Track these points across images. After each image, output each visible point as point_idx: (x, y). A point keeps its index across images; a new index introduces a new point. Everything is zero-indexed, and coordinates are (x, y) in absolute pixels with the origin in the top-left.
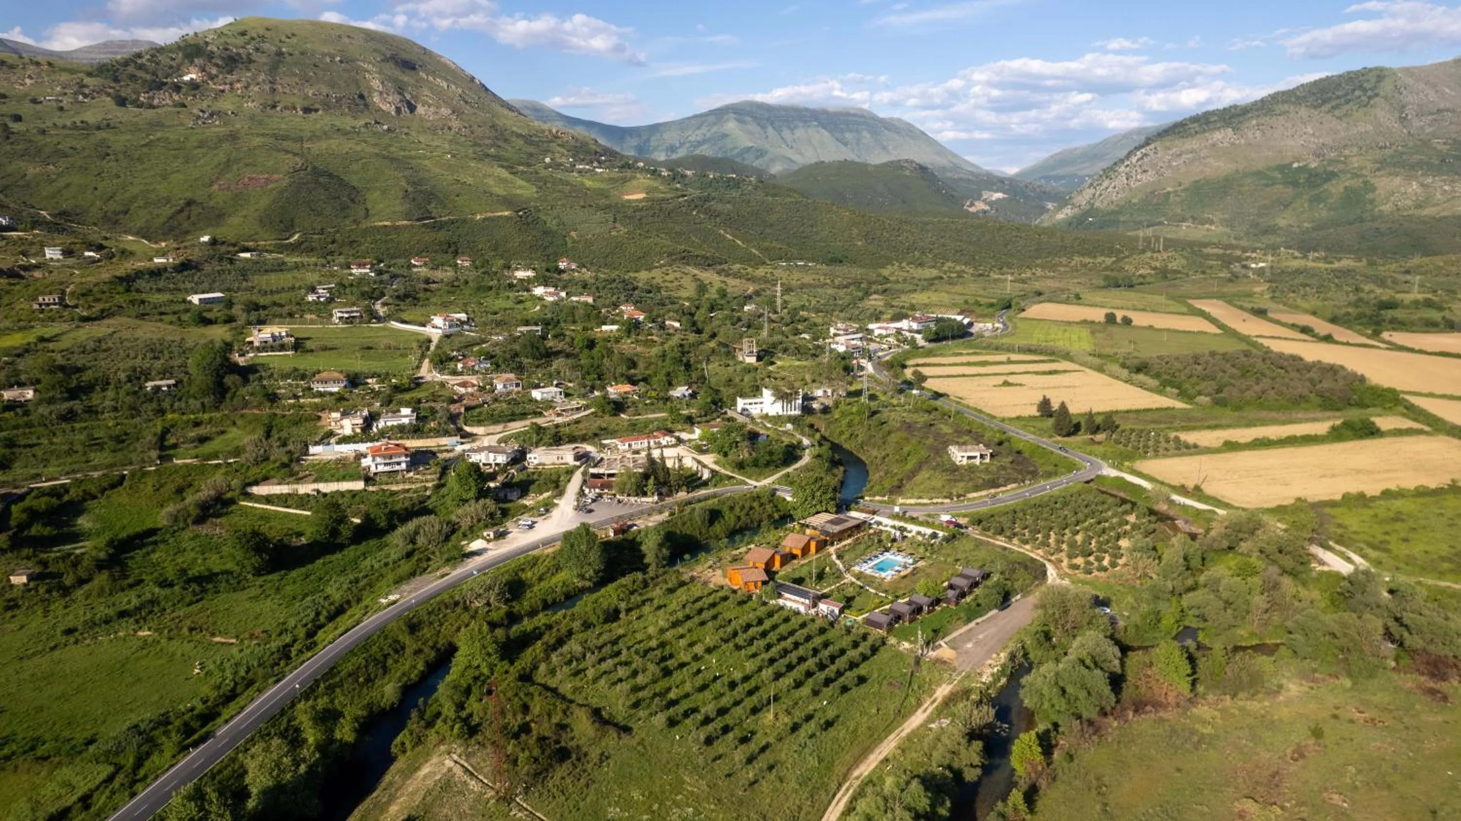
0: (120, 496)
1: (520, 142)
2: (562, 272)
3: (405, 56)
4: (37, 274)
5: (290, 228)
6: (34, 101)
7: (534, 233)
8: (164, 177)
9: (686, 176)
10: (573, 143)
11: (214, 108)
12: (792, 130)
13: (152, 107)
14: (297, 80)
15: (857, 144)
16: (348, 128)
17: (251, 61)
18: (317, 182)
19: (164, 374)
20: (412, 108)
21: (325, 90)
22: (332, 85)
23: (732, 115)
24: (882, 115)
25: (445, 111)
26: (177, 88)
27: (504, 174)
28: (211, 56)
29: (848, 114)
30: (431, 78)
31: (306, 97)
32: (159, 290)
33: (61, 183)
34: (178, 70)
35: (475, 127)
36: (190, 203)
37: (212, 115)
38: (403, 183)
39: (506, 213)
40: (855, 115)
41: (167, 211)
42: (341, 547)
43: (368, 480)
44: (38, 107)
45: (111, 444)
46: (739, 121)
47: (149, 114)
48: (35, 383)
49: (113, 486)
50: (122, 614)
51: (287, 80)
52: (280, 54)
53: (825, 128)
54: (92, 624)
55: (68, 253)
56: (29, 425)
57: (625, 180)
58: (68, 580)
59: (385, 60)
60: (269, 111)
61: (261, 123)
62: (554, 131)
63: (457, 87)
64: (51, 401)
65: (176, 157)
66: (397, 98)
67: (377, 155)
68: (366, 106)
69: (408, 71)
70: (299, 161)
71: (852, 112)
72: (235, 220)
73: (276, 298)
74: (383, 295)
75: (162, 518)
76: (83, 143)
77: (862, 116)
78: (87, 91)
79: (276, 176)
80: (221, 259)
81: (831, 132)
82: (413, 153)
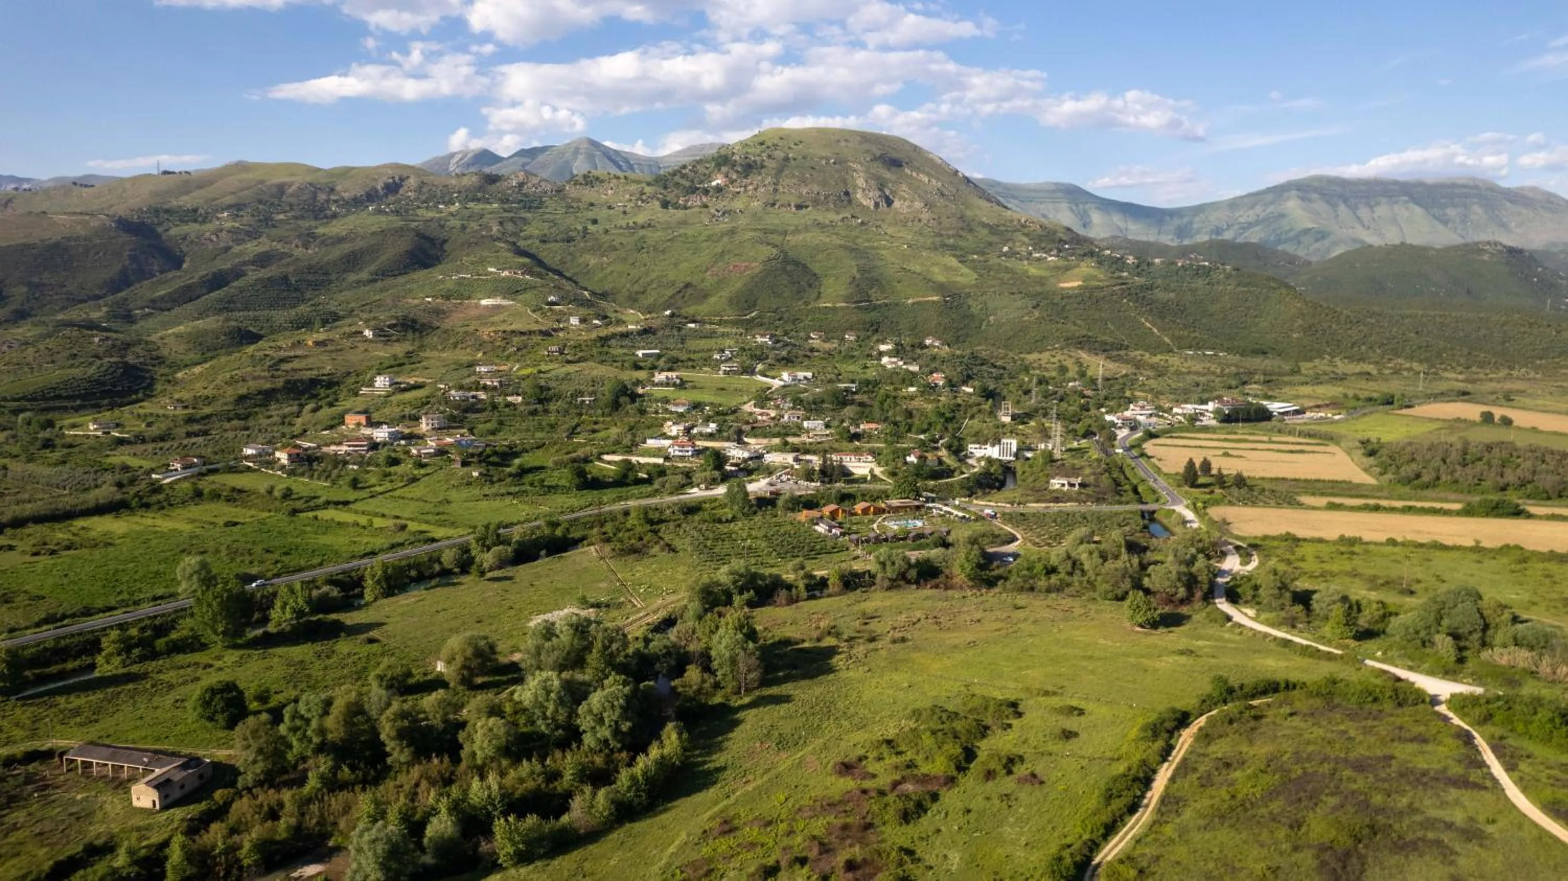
0: (539, 453)
1: (985, 231)
2: (926, 347)
3: (894, 155)
4: (561, 334)
5: (751, 307)
6: (610, 208)
7: (954, 316)
8: (676, 265)
9: (1153, 264)
10: (1039, 231)
11: (728, 208)
12: (1371, 207)
13: (686, 208)
14: (795, 181)
15: (1463, 222)
16: (827, 222)
17: (763, 167)
18: (784, 269)
19: (590, 395)
20: (889, 203)
21: (816, 188)
22: (824, 184)
23: (1294, 193)
24: (1504, 184)
25: (918, 204)
26: (706, 192)
27: (953, 262)
28: (734, 165)
29: (1454, 185)
30: (914, 174)
31: (801, 196)
32: (622, 347)
33: (608, 271)
34: (709, 178)
35: (944, 219)
36: (687, 286)
37: (724, 214)
38: (854, 271)
39: (935, 298)
40: (1464, 186)
41: (669, 292)
42: (628, 485)
43: (667, 458)
44: (612, 212)
45: (548, 428)
46: (1303, 199)
47: (680, 214)
48: (524, 394)
49: (538, 448)
50: (509, 494)
51: (787, 181)
52: (787, 159)
53: (1417, 204)
54: (496, 495)
55: (583, 321)
56: (514, 415)
57: (1067, 269)
58: (495, 479)
59: (875, 159)
60: (770, 209)
61: (760, 219)
62: (1023, 220)
63: (938, 179)
64: (527, 404)
65: (688, 249)
66: (877, 193)
67: (841, 246)
68: (850, 202)
69: (893, 169)
70: (775, 251)
71: (1461, 182)
72: (713, 300)
73: (692, 356)
74: (767, 358)
75: (550, 464)
76: (629, 240)
77: (1476, 187)
78: (644, 197)
79: (754, 265)
80: (672, 328)
81: (1426, 208)
82: (876, 244)
